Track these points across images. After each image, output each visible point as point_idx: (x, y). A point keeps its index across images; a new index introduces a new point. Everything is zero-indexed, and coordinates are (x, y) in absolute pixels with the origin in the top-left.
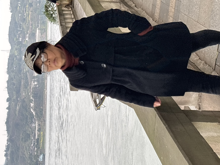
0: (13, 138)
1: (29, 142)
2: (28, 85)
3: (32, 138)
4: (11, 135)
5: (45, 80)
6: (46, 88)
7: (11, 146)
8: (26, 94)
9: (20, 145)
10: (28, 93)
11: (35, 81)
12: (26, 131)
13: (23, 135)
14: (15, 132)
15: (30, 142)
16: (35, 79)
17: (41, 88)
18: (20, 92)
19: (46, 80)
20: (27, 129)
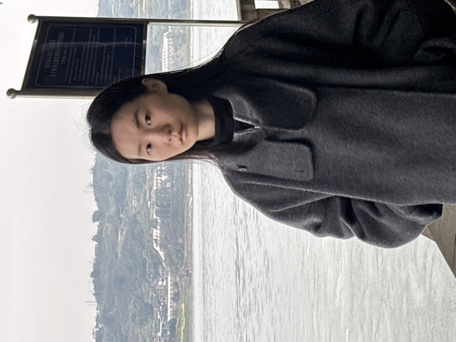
0: (111, 313)
1: (152, 326)
2: (145, 181)
3: (159, 317)
4: (105, 307)
5: (188, 168)
6: (190, 190)
7: (108, 335)
8: (141, 203)
9: (128, 330)
10: (145, 202)
11: (163, 173)
12: (142, 296)
13: (135, 307)
14: (116, 299)
15: (154, 325)
16: (163, 168)
17: (177, 189)
18: (126, 199)
19: (190, 170)
20: (146, 292)
